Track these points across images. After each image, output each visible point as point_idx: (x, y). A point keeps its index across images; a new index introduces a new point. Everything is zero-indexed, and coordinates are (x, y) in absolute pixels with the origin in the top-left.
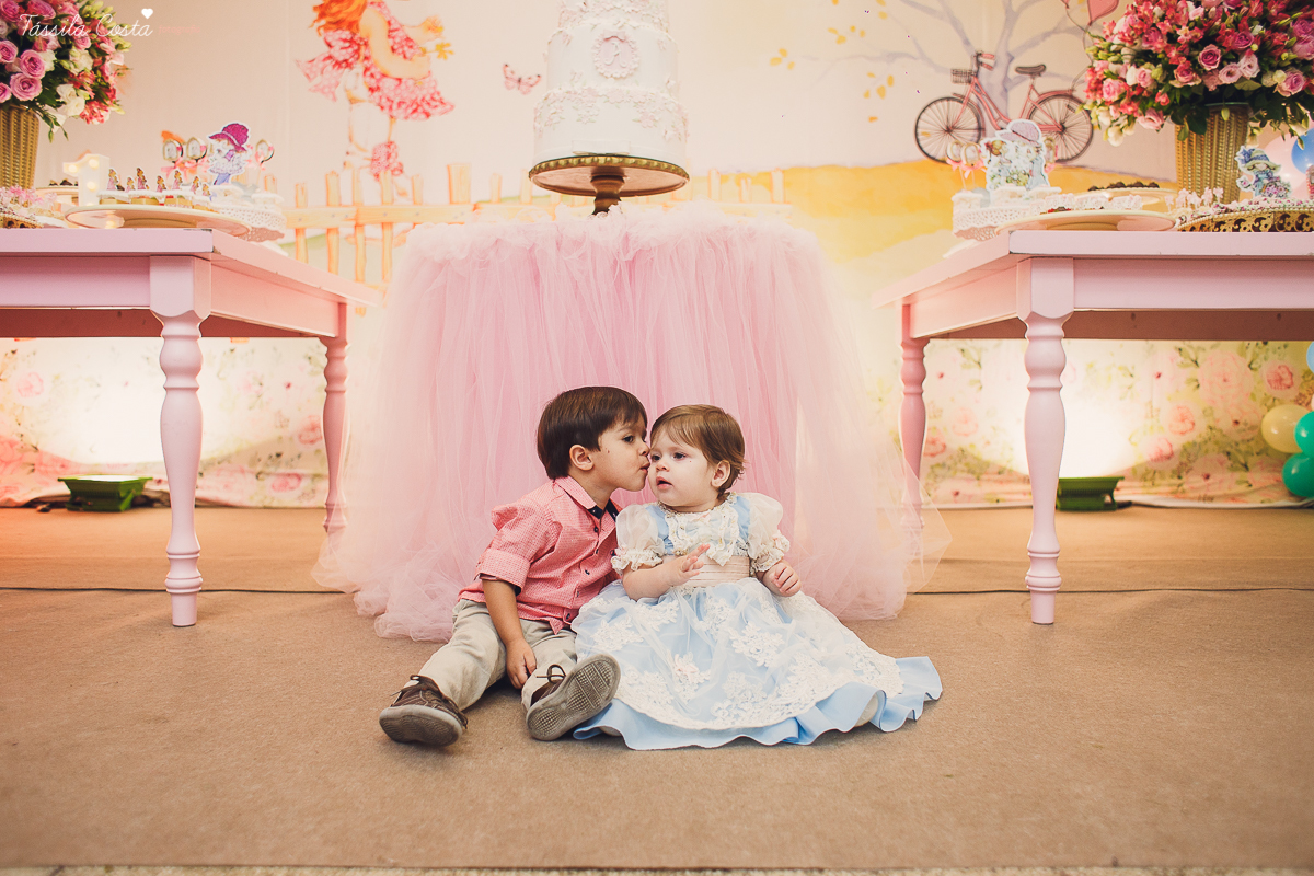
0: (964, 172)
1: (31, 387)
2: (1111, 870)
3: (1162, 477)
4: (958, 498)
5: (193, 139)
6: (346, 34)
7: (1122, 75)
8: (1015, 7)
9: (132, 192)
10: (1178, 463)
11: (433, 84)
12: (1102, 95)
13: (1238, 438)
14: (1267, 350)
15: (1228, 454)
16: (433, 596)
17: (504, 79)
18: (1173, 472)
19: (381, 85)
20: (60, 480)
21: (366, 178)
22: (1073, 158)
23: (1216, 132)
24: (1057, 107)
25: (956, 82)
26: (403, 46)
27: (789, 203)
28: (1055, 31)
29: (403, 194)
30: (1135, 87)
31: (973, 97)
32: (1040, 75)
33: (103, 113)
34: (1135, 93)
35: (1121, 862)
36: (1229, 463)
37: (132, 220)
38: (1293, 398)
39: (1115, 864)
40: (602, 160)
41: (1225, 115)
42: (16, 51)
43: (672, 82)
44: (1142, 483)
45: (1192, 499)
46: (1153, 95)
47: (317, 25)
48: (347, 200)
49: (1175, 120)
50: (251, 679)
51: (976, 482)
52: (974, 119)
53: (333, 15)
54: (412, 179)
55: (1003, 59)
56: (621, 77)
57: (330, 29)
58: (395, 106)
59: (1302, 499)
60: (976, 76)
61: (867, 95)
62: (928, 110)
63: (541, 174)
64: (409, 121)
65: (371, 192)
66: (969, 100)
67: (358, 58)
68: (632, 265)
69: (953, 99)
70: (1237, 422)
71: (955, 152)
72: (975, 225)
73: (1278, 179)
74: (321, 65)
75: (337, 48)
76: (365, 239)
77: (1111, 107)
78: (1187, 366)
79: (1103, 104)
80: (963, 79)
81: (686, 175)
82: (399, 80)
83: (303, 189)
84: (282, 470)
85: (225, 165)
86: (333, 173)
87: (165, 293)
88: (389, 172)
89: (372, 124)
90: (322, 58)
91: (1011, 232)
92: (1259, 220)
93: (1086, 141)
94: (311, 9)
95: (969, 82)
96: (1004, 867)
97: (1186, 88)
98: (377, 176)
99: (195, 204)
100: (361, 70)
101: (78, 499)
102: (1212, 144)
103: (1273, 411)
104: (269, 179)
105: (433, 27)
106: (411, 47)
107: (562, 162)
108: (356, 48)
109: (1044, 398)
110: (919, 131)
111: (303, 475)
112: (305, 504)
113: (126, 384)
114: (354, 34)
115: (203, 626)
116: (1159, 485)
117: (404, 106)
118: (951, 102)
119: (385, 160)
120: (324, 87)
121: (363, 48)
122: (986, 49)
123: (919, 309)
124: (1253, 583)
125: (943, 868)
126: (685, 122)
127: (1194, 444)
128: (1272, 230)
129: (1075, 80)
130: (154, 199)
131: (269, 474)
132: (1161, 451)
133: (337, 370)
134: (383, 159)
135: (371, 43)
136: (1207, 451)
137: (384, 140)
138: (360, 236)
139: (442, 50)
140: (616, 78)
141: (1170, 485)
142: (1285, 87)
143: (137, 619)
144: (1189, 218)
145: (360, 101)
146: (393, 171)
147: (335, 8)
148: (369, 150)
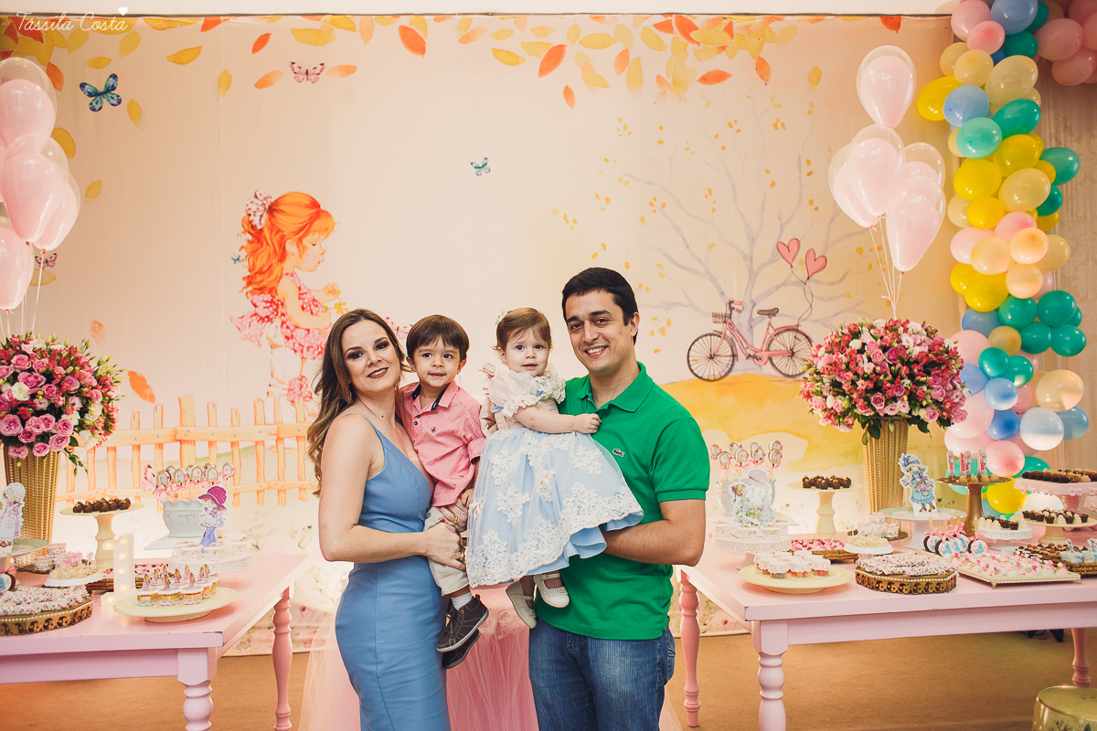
6: (268, 297)
8: (755, 269)
19: (294, 334)
21: (285, 403)
22: (800, 374)
23: (886, 435)
24: (788, 338)
25: (715, 322)
26: (310, 305)
28: (784, 284)
31: (728, 333)
32: (775, 315)
34: (832, 412)
41: (892, 428)
42: (54, 419)
47: (245, 291)
48: (270, 420)
52: (730, 348)
53: (257, 283)
55: (749, 305)
57: (255, 293)
58: (305, 350)
60: (730, 318)
61: (652, 333)
62: (696, 343)
64: (317, 360)
66: (725, 335)
67: (277, 314)
69: (714, 335)
75: (261, 307)
76: (284, 449)
80: (720, 320)
82: (308, 330)
83: (236, 412)
86: (259, 399)
88: (302, 398)
89: (289, 365)
90: (250, 315)
94: (241, 279)
95: (725, 322)
98: (293, 402)
100: (280, 324)
102: (885, 443)
104: (211, 405)
105: (333, 291)
106: (317, 306)
108: (275, 307)
110: (691, 359)
114: (274, 297)
117: (312, 350)
118: (713, 337)
120: (252, 337)
121: (280, 307)
122: (735, 298)
129: (800, 319)
134: (298, 389)
135: (286, 303)
137: (298, 375)
138: (280, 447)
139: (340, 307)
142: (927, 417)
145: (279, 346)
146: (304, 398)
147: (259, 278)
148: (287, 382)
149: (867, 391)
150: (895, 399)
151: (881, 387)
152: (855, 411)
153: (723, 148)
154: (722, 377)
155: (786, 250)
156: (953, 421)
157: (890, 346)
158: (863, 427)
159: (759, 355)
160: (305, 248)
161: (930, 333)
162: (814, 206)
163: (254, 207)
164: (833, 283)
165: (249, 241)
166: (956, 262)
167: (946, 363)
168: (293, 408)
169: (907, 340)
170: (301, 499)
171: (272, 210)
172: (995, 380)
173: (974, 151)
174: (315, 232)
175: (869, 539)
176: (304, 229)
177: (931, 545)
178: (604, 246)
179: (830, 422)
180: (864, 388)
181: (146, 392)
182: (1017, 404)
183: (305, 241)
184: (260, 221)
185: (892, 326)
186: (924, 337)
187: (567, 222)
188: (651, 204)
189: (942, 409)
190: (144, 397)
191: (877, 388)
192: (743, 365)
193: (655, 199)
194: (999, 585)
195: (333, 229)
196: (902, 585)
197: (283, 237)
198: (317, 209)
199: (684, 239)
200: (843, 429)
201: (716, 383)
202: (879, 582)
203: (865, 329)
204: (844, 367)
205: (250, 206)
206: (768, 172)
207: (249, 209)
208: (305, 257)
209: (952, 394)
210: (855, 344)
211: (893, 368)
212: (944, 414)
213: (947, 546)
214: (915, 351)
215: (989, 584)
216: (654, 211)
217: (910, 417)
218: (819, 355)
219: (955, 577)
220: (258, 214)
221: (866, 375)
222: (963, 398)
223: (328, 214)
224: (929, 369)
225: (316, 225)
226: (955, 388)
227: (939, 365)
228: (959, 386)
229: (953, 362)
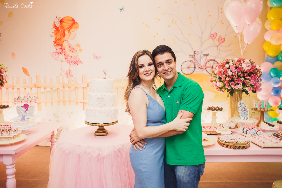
6: (60, 47)
8: (203, 41)
11: (78, 58)
19: (68, 58)
23: (235, 95)
24: (211, 63)
25: (190, 57)
26: (72, 49)
28: (211, 46)
29: (73, 81)
31: (193, 61)
32: (208, 56)
34: (218, 87)
41: (237, 92)
48: (61, 82)
52: (194, 65)
53: (57, 43)
54: (75, 78)
55: (200, 52)
56: (102, 106)
57: (57, 46)
58: (71, 62)
62: (184, 63)
64: (74, 65)
65: (66, 81)
67: (63, 52)
73: (246, 109)
74: (55, 54)
75: (58, 50)
76: (65, 90)
82: (71, 57)
83: (52, 80)
86: (58, 76)
88: (70, 76)
89: (66, 66)
90: (55, 52)
94: (53, 41)
95: (193, 57)
98: (67, 77)
100: (64, 55)
104: (45, 77)
105: (78, 46)
106: (74, 50)
108: (62, 50)
110: (182, 68)
114: (62, 47)
117: (72, 62)
118: (189, 62)
119: (69, 74)
120: (56, 58)
121: (64, 50)
122: (196, 50)
129: (215, 57)
133: (53, 140)
134: (68, 74)
135: (65, 49)
137: (69, 70)
139: (80, 50)
142: (248, 90)
145: (63, 61)
147: (58, 41)
148: (66, 72)
149: (229, 81)
150: (238, 84)
151: (234, 80)
152: (225, 87)
153: (195, 4)
154: (191, 74)
155: (213, 36)
156: (257, 91)
157: (238, 67)
158: (228, 92)
159: (202, 67)
160: (70, 33)
161: (252, 63)
162: (222, 23)
163: (56, 21)
164: (226, 47)
165: (55, 31)
166: (266, 41)
167: (256, 73)
169: (244, 65)
170: (70, 104)
171: (61, 21)
172: (274, 78)
173: (275, 5)
174: (73, 28)
175: (224, 129)
176: (70, 27)
177: (245, 131)
178: (157, 34)
179: (217, 90)
180: (228, 80)
181: (27, 73)
182: (280, 85)
183: (71, 31)
184: (58, 25)
185: (240, 61)
186: (249, 64)
187: (147, 26)
188: (172, 21)
189: (253, 88)
190: (27, 75)
191: (233, 80)
192: (197, 70)
193: (173, 20)
194: (264, 148)
195: (78, 27)
196: (231, 146)
197: (64, 30)
198: (74, 22)
199: (182, 32)
200: (221, 92)
201: (189, 75)
202: (224, 144)
203: (231, 61)
204: (223, 73)
205: (55, 20)
206: (208, 12)
207: (55, 21)
208: (70, 35)
209: (257, 83)
210: (227, 66)
211: (238, 74)
212: (254, 89)
213: (250, 132)
214: (246, 69)
215: (261, 147)
216: (173, 23)
217: (242, 90)
218: (216, 69)
219: (249, 144)
220: (57, 23)
221: (229, 76)
222: (261, 84)
223: (77, 23)
224: (250, 75)
225: (74, 26)
226: (258, 81)
227: (253, 74)
228: (260, 80)
229: (258, 73)
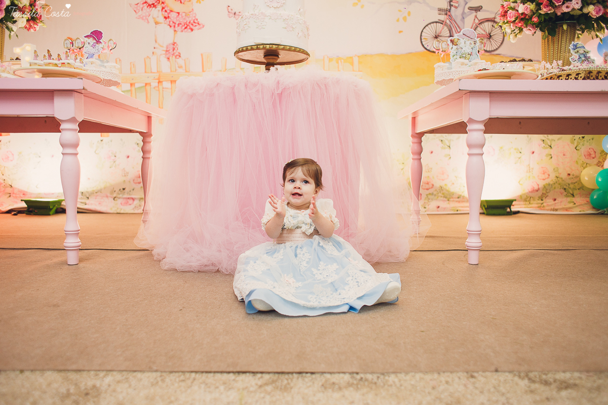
0: (441, 54)
1: (8, 157)
2: (494, 373)
3: (534, 200)
4: (439, 209)
5: (78, 38)
7: (517, 8)
9: (45, 61)
10: (541, 193)
11: (194, 15)
12: (507, 18)
13: (570, 182)
14: (584, 141)
15: (565, 189)
16: (188, 251)
17: (228, 13)
18: (539, 197)
19: (170, 15)
20: (22, 200)
21: (163, 59)
22: (494, 50)
23: (560, 35)
24: (487, 26)
25: (440, 14)
27: (361, 71)
29: (180, 67)
30: (523, 14)
31: (448, 21)
32: (479, 11)
33: (35, 26)
34: (523, 17)
35: (499, 369)
36: (565, 193)
37: (46, 74)
38: (596, 163)
39: (497, 371)
40: (268, 47)
41: (565, 27)
43: (302, 10)
44: (524, 203)
45: (548, 210)
46: (531, 18)
48: (154, 70)
49: (541, 30)
50: (100, 288)
51: (448, 202)
52: (448, 32)
54: (185, 60)
55: (463, 3)
56: (277, 7)
58: (176, 26)
59: (598, 210)
60: (450, 12)
61: (398, 20)
62: (427, 27)
63: (240, 54)
64: (183, 32)
65: (165, 67)
66: (446, 22)
67: (159, 3)
68: (280, 96)
69: (439, 23)
70: (569, 174)
71: (437, 45)
72: (445, 78)
73: (589, 57)
74: (142, 6)
76: (163, 88)
77: (511, 24)
78: (547, 148)
79: (507, 22)
80: (443, 13)
81: (308, 54)
82: (179, 13)
83: (134, 65)
84: (126, 196)
85: (92, 50)
86: (148, 57)
87: (61, 109)
88: (174, 57)
89: (166, 34)
90: (142, 3)
91: (460, 80)
92: (578, 74)
93: (501, 42)
95: (446, 14)
96: (444, 372)
97: (547, 14)
98: (169, 59)
99: (75, 67)
100: (160, 9)
101: (31, 209)
102: (558, 41)
103: (586, 169)
104: (118, 60)
107: (249, 48)
109: (475, 159)
110: (423, 38)
111: (135, 198)
112: (136, 211)
113: (53, 156)
115: (81, 265)
116: (532, 204)
117: (181, 26)
118: (437, 24)
119: (172, 51)
120: (143, 17)
123: (420, 119)
124: (573, 247)
125: (415, 372)
126: (308, 29)
127: (549, 184)
128: (584, 79)
129: (496, 13)
130: (56, 64)
131: (119, 198)
132: (534, 188)
133: (147, 147)
134: (171, 50)
136: (555, 188)
137: (172, 42)
138: (160, 87)
140: (275, 8)
141: (538, 204)
142: (594, 13)
143: (51, 261)
144: (545, 74)
145: (160, 23)
146: (176, 56)
148: (165, 46)
168: (168, 63)
